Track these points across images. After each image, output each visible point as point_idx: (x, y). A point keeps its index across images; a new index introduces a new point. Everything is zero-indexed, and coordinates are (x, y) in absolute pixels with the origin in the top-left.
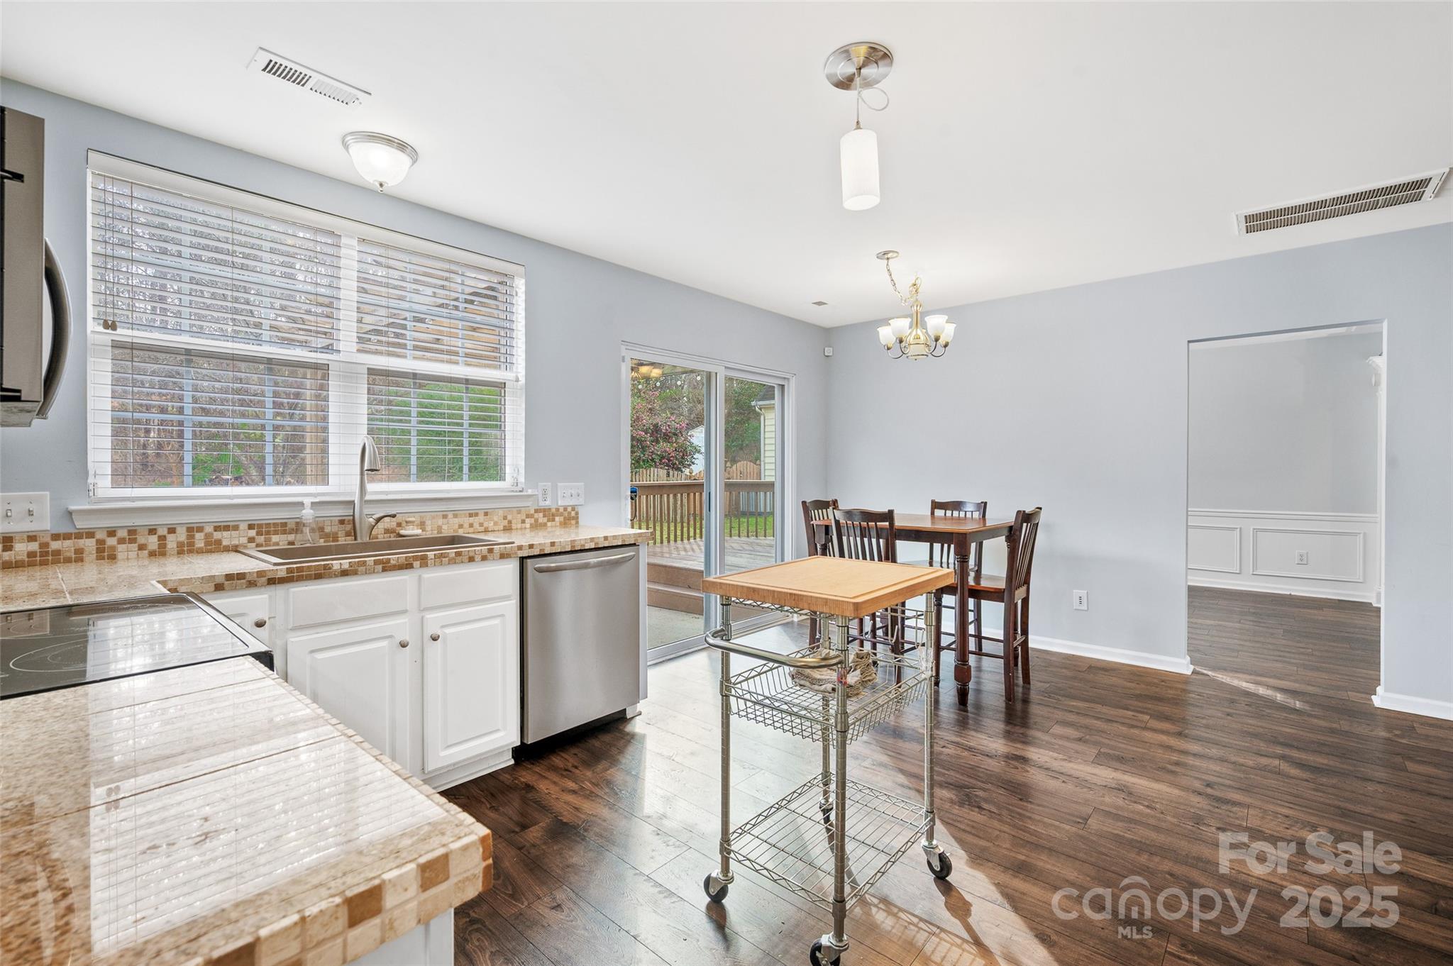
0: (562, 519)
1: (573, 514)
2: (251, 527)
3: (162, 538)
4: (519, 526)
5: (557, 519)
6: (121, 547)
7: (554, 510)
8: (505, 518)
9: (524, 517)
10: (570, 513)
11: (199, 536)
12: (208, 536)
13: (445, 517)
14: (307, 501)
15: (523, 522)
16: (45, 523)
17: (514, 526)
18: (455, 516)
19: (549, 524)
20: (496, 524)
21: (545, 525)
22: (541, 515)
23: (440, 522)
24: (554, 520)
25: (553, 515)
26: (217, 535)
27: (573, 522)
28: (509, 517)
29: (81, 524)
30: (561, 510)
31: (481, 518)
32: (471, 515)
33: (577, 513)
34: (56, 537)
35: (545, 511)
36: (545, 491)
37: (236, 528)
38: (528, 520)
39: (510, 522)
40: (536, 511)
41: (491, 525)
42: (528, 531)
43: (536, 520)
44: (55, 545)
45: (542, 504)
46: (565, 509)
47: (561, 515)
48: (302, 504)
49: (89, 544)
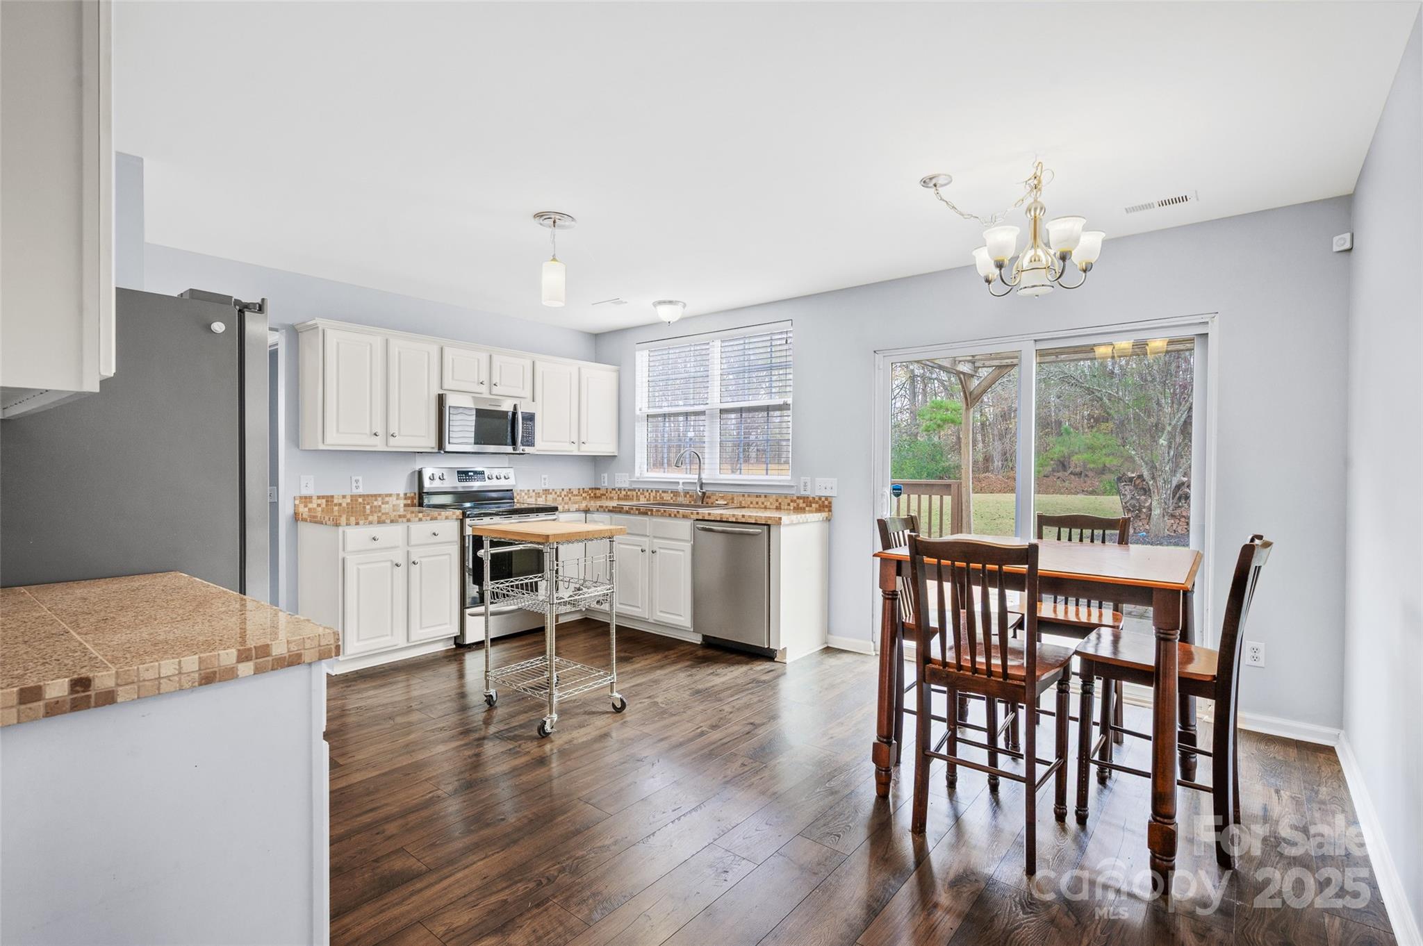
0: (817, 506)
1: (826, 503)
2: (672, 492)
3: (650, 494)
4: (786, 507)
5: (813, 505)
6: (641, 496)
7: (811, 499)
8: (777, 500)
9: (789, 502)
10: (823, 502)
11: (658, 494)
12: (660, 494)
13: (743, 496)
14: (681, 481)
15: (789, 505)
16: (626, 485)
17: (782, 507)
18: (749, 496)
19: (807, 509)
20: (771, 504)
21: (804, 509)
22: (801, 501)
23: (741, 499)
24: (811, 506)
25: (810, 502)
26: (663, 495)
27: (827, 509)
28: (780, 500)
29: (634, 486)
30: (817, 499)
31: (762, 499)
32: (757, 496)
33: (830, 503)
34: (629, 490)
35: (805, 499)
36: (805, 483)
37: (667, 492)
38: (792, 504)
39: (780, 504)
40: (798, 498)
41: (768, 504)
42: (792, 512)
43: (798, 505)
44: (629, 493)
45: (803, 493)
46: (820, 499)
47: (817, 503)
48: (678, 483)
49: (635, 493)
